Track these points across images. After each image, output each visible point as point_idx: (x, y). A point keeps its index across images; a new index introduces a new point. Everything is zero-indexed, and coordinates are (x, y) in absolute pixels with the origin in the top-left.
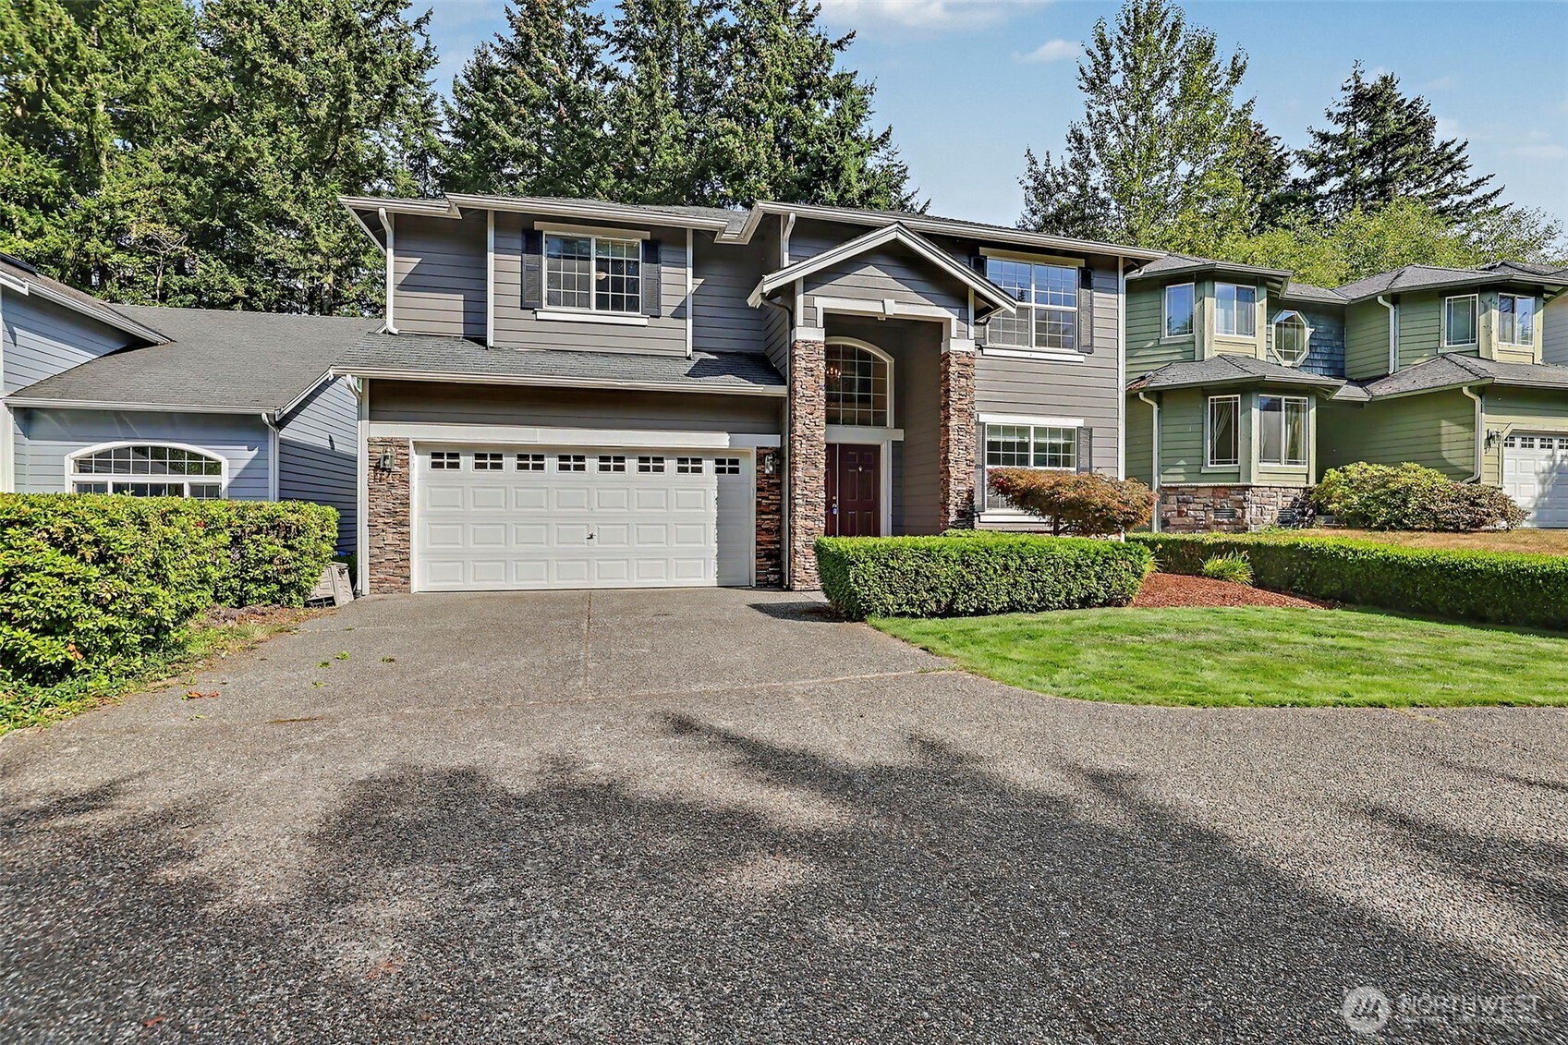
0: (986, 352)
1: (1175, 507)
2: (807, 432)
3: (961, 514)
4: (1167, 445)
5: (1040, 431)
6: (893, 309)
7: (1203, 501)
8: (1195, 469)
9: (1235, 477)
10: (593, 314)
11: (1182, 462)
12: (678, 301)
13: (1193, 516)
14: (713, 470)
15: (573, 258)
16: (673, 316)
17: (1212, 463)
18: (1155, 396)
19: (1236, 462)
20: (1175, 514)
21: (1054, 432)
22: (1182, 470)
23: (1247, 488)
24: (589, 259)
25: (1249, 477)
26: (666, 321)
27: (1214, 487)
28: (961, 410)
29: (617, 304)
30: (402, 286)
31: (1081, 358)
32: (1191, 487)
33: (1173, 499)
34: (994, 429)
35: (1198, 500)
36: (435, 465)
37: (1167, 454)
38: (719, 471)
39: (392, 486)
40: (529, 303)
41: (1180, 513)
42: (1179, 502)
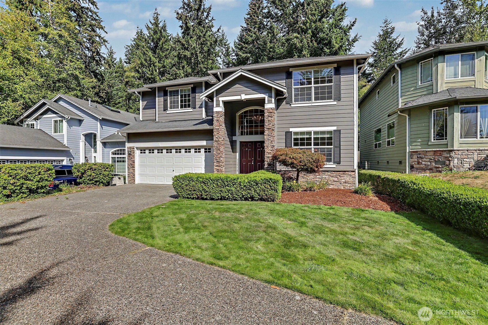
0: (292, 106)
1: (416, 160)
2: (217, 140)
3: (269, 165)
4: (412, 133)
5: (316, 133)
6: (244, 97)
7: (429, 157)
8: (426, 143)
9: (446, 146)
10: (180, 110)
11: (419, 140)
12: (200, 103)
13: (424, 164)
14: (204, 152)
15: (175, 96)
16: (199, 108)
17: (434, 140)
18: (407, 112)
19: (446, 139)
20: (416, 163)
21: (323, 133)
22: (419, 144)
23: (451, 151)
24: (178, 95)
25: (453, 146)
26: (197, 109)
27: (434, 151)
28: (269, 129)
29: (185, 107)
30: (144, 109)
31: (335, 103)
32: (423, 151)
33: (415, 157)
34: (296, 133)
35: (427, 157)
36: (141, 153)
37: (413, 136)
38: (205, 152)
39: (131, 158)
40: (165, 109)
41: (419, 163)
42: (418, 158)
